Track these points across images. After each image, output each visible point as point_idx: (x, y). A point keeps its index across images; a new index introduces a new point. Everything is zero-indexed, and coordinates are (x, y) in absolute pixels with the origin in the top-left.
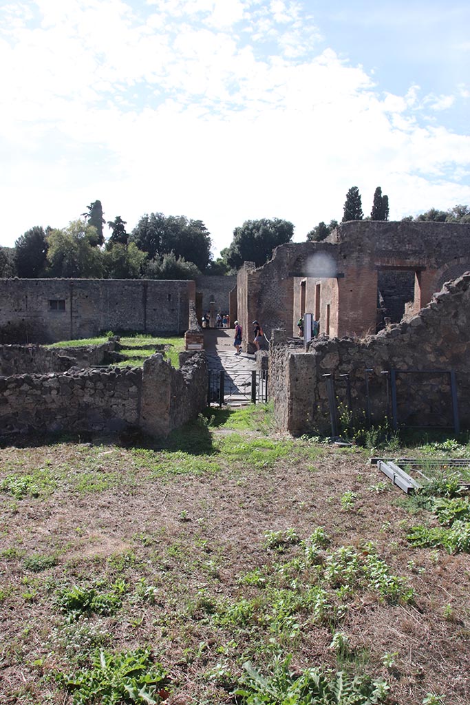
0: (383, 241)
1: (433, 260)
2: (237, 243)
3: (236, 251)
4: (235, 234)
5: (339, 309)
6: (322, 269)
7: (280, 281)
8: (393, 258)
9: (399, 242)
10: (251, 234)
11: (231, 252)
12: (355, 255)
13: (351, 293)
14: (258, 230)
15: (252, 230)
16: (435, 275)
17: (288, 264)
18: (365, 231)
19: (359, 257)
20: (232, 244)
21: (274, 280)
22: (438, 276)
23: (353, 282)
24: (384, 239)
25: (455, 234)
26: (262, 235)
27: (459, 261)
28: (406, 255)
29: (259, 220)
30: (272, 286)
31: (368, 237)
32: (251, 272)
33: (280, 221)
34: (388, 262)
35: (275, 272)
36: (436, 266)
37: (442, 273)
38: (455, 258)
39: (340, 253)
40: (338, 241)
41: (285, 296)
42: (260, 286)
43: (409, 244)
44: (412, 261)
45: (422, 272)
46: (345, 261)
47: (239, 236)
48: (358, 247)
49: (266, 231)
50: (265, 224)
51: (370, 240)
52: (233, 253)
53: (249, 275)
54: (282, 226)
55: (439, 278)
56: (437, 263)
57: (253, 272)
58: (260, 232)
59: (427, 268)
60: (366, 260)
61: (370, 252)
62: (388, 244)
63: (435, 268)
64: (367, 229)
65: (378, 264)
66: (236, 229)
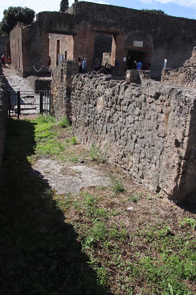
0: (99, 16)
1: (123, 29)
2: (6, 19)
3: (6, 23)
4: (5, 13)
5: (74, 53)
6: (65, 29)
7: (41, 35)
8: (103, 26)
9: (107, 17)
10: (13, 15)
11: (3, 24)
12: (83, 22)
13: (80, 45)
14: (17, 12)
15: (13, 12)
16: (124, 38)
17: (45, 25)
18: (89, 9)
19: (85, 24)
20: (3, 19)
21: (38, 34)
22: (125, 38)
23: (82, 38)
24: (99, 14)
25: (135, 16)
26: (19, 16)
27: (135, 31)
28: (110, 25)
29: (17, 7)
30: (36, 37)
31: (90, 12)
32: (24, 28)
33: (27, 9)
34: (101, 28)
35: (38, 29)
36: (124, 33)
37: (127, 37)
38: (134, 29)
39: (75, 20)
40: (74, 13)
41: (44, 44)
42: (29, 37)
43: (111, 19)
44: (112, 29)
45: (117, 36)
46: (77, 25)
47: (7, 15)
48: (85, 18)
49: (21, 13)
50: (20, 10)
51: (91, 14)
52: (4, 24)
53: (22, 29)
54: (29, 12)
55: (125, 40)
56: (125, 31)
57: (25, 28)
58: (18, 14)
59: (120, 34)
60: (89, 26)
61: (91, 21)
62: (101, 18)
63: (124, 34)
64: (90, 7)
65: (95, 29)
66: (5, 10)
